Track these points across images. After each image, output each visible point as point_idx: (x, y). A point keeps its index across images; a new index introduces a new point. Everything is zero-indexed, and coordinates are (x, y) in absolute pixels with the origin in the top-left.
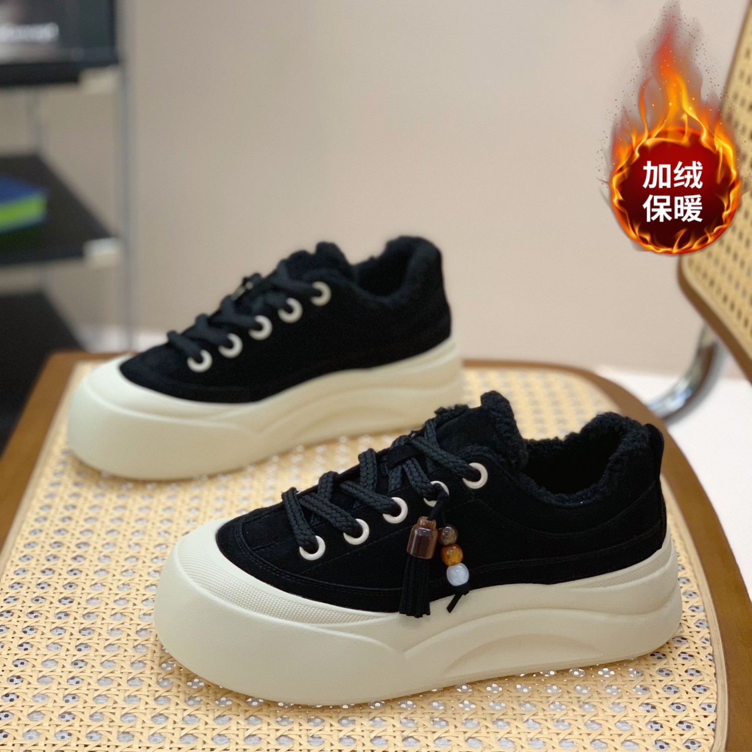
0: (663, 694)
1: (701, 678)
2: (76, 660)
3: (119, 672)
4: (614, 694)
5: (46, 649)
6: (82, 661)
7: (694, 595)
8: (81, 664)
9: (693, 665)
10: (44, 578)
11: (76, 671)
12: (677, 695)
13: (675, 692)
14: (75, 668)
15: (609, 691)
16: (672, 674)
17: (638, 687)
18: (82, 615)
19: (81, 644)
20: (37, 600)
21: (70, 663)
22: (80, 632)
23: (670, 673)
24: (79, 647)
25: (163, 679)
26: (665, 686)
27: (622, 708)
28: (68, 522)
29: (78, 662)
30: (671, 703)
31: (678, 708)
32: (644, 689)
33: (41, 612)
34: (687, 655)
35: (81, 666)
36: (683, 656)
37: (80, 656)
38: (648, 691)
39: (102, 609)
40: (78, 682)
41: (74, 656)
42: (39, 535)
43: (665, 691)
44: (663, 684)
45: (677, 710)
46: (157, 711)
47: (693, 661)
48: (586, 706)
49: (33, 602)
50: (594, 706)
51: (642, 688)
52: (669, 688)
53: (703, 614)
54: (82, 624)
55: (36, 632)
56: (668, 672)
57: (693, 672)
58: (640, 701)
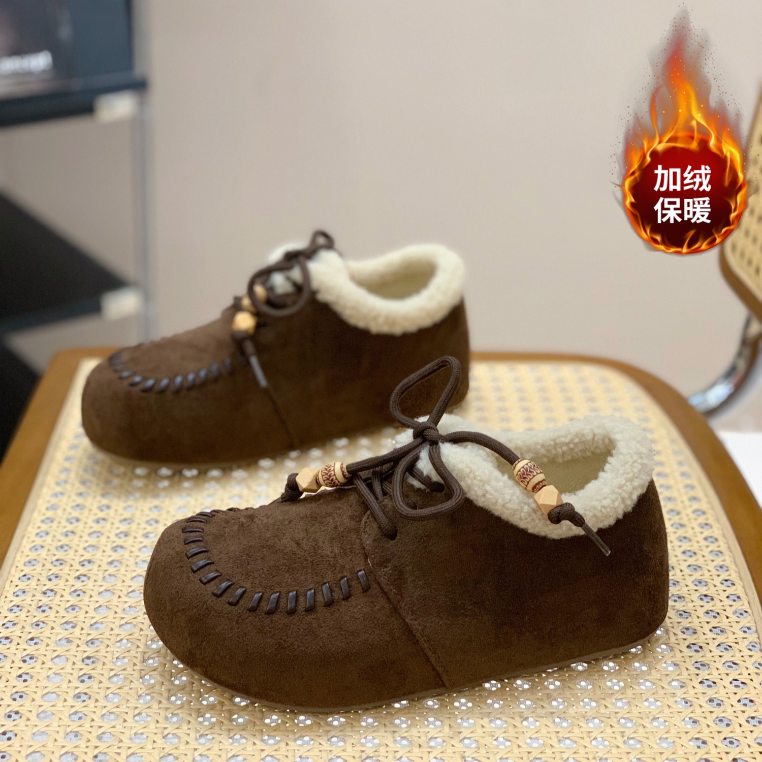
0: (714, 727)
1: (755, 708)
2: (79, 693)
3: (124, 706)
4: (662, 727)
5: (46, 681)
6: (86, 694)
7: (745, 614)
8: (84, 697)
9: (746, 693)
10: (45, 600)
11: (79, 706)
12: (730, 729)
13: (728, 725)
14: (78, 702)
15: (655, 724)
16: (724, 704)
17: (687, 719)
18: (85, 642)
19: (85, 674)
20: (38, 625)
21: (72, 696)
22: (83, 661)
23: (722, 703)
24: (82, 678)
25: (173, 714)
26: (717, 718)
27: (670, 743)
28: (71, 536)
29: (81, 695)
30: (723, 738)
31: (731, 743)
32: (693, 722)
33: (41, 638)
34: (740, 682)
35: (84, 699)
36: (735, 683)
37: (82, 688)
38: (698, 724)
39: (107, 635)
40: (80, 718)
41: (77, 688)
42: (40, 551)
43: (716, 724)
44: (714, 716)
45: (730, 745)
46: (166, 751)
47: (746, 689)
48: (631, 742)
49: (33, 628)
50: (640, 742)
51: (691, 720)
52: (721, 721)
53: (756, 635)
54: (85, 652)
55: (36, 661)
56: (719, 702)
57: (747, 702)
58: (690, 736)
